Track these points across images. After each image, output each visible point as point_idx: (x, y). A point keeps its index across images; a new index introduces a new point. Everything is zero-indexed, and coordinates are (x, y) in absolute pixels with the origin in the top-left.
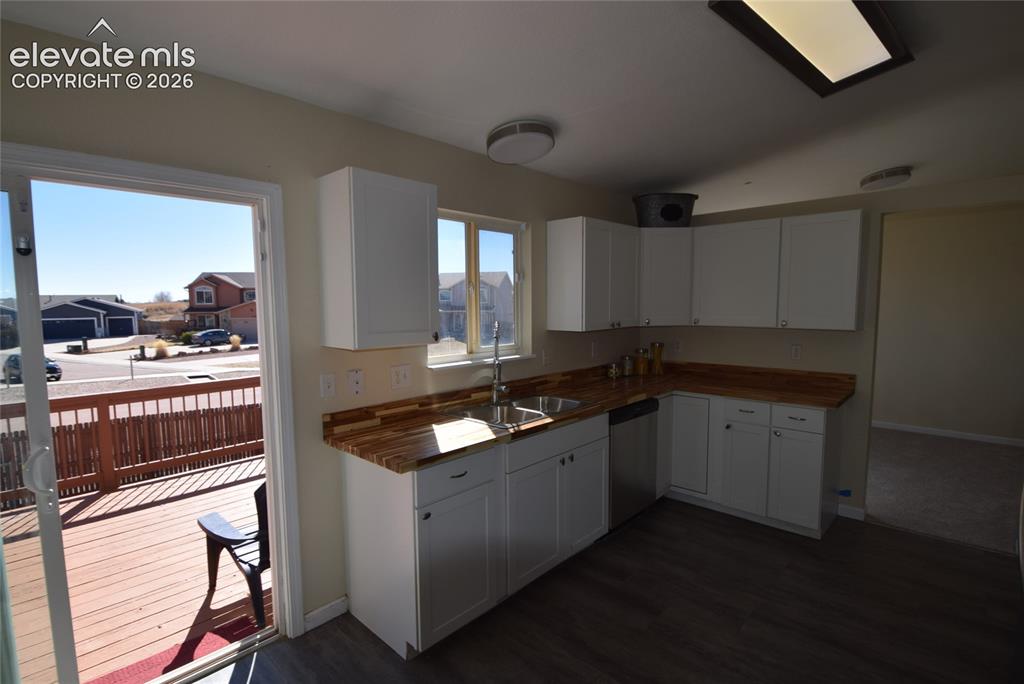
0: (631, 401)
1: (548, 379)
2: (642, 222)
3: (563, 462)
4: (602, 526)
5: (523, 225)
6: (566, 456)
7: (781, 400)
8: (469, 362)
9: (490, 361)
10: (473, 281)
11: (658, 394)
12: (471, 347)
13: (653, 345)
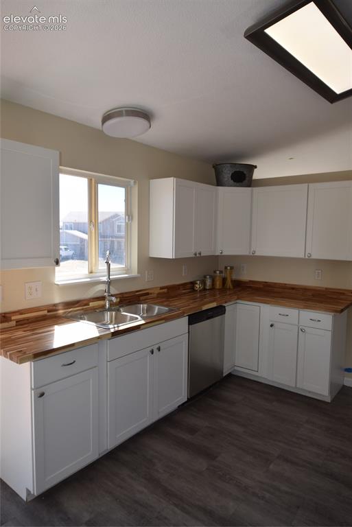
0: (205, 308)
1: (150, 291)
2: (219, 183)
3: (152, 352)
4: (183, 397)
5: (132, 181)
6: (155, 349)
7: (306, 307)
8: (88, 280)
9: (105, 279)
10: (93, 221)
11: (226, 302)
12: (92, 268)
13: (226, 268)
